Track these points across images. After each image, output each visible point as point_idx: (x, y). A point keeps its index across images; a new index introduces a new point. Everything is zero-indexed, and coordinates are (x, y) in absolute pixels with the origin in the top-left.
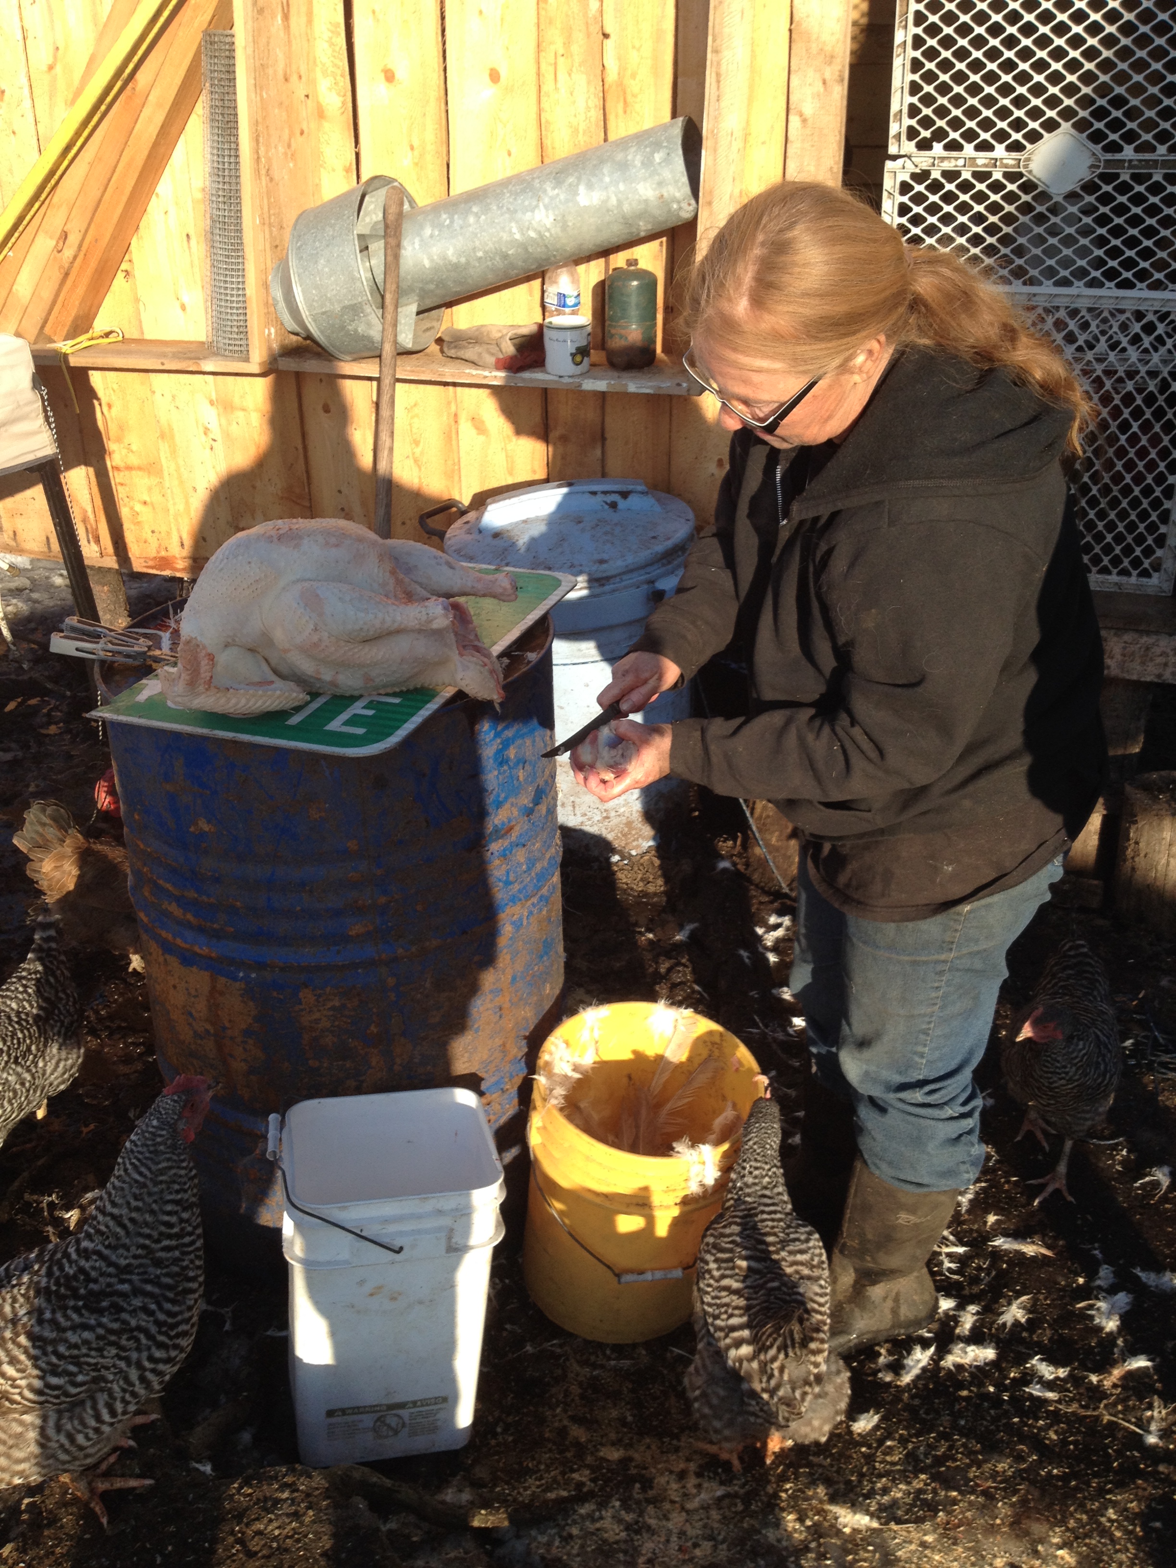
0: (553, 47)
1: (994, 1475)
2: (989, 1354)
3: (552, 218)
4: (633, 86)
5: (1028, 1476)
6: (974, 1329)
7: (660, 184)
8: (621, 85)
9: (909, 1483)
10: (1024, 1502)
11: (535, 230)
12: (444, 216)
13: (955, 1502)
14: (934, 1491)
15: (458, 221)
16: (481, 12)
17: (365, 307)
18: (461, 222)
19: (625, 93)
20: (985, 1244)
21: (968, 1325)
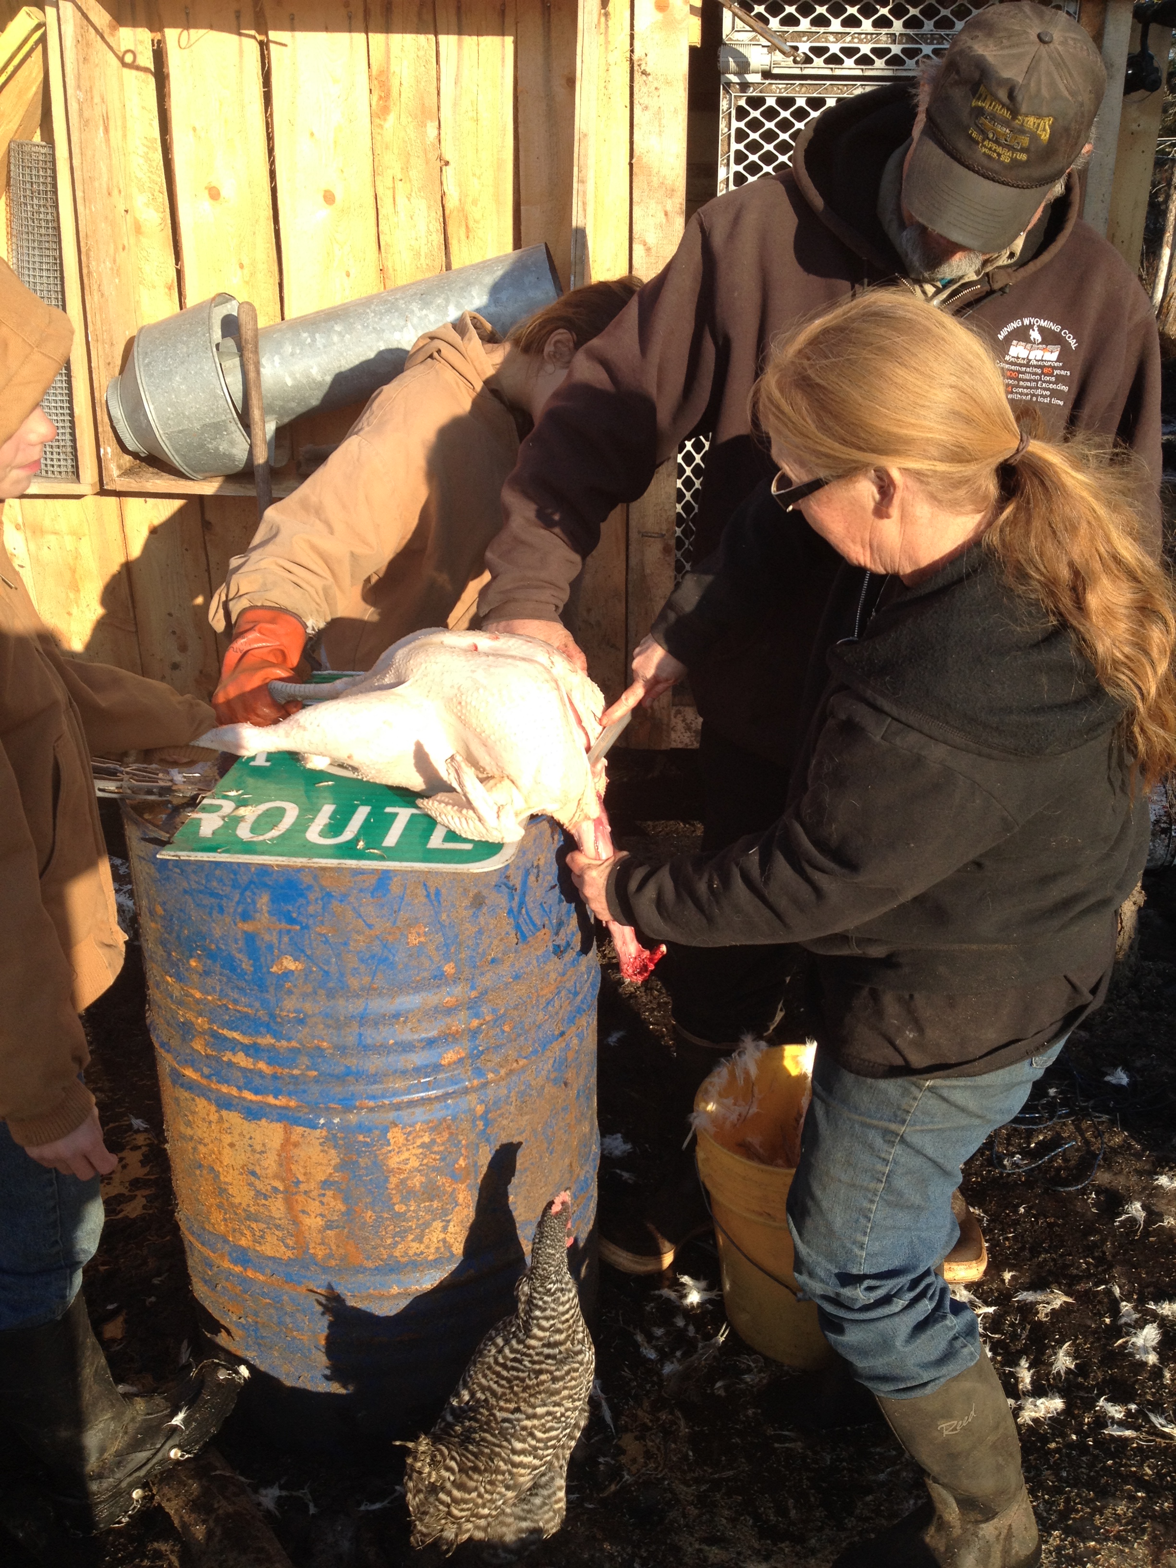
0: (389, 172)
1: (1118, 1519)
2: (1057, 1404)
4: (475, 213)
5: (1145, 1513)
6: (1033, 1382)
8: (462, 209)
10: (1154, 1538)
12: (305, 335)
13: (1096, 1552)
14: (1072, 1544)
15: (320, 340)
16: (312, 134)
17: (229, 425)
18: (323, 341)
19: (467, 218)
20: (1010, 1300)
21: (1028, 1380)
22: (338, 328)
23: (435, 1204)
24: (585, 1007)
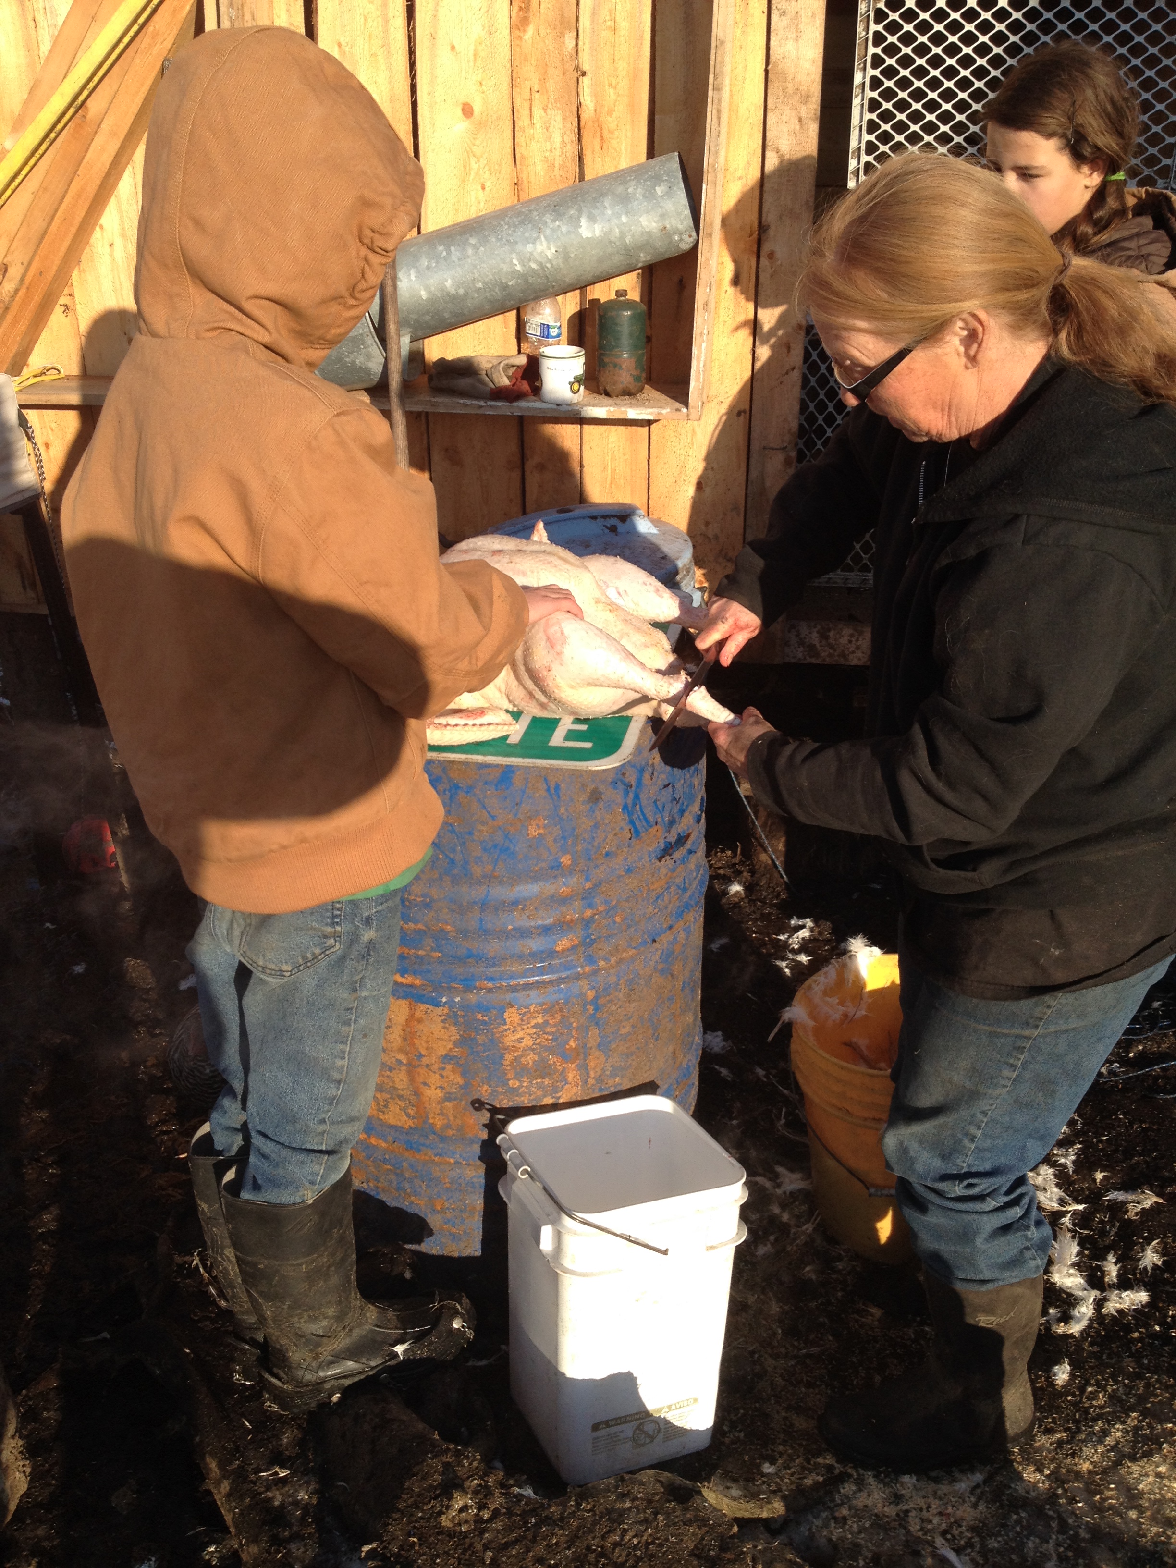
0: (528, 84)
2: (1143, 1297)
3: (553, 250)
4: (610, 122)
6: (1119, 1276)
7: (663, 216)
8: (597, 120)
9: (1123, 1423)
11: (536, 261)
12: (441, 248)
15: (455, 252)
16: (453, 48)
17: (366, 339)
18: (458, 254)
19: (601, 129)
20: (1100, 1199)
21: (1114, 1274)
22: (473, 241)
23: (547, 1081)
24: (692, 903)
